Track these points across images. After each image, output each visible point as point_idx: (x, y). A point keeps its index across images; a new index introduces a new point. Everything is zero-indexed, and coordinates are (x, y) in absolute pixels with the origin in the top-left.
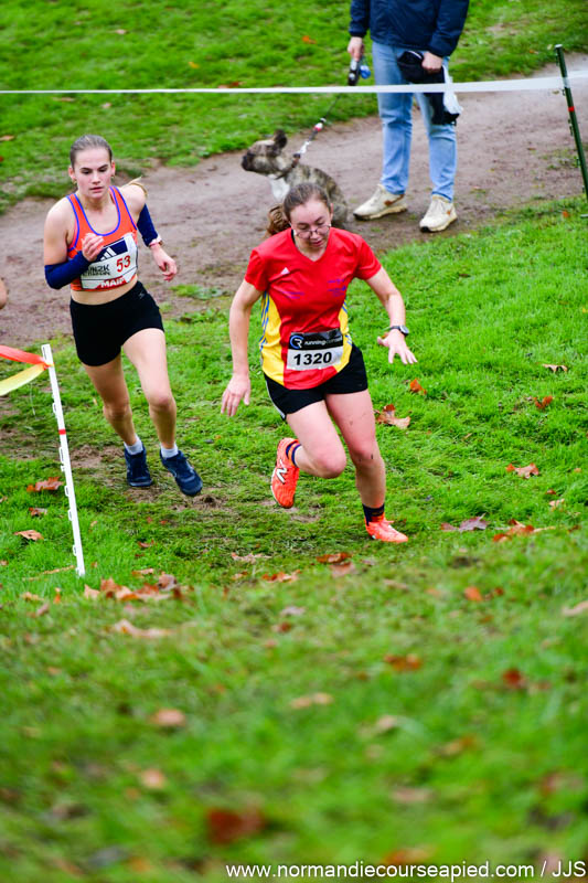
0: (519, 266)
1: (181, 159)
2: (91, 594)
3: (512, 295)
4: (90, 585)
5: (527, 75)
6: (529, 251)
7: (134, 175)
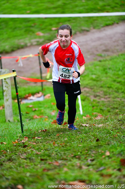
2: (84, 118)
4: (84, 116)
7: (88, 31)
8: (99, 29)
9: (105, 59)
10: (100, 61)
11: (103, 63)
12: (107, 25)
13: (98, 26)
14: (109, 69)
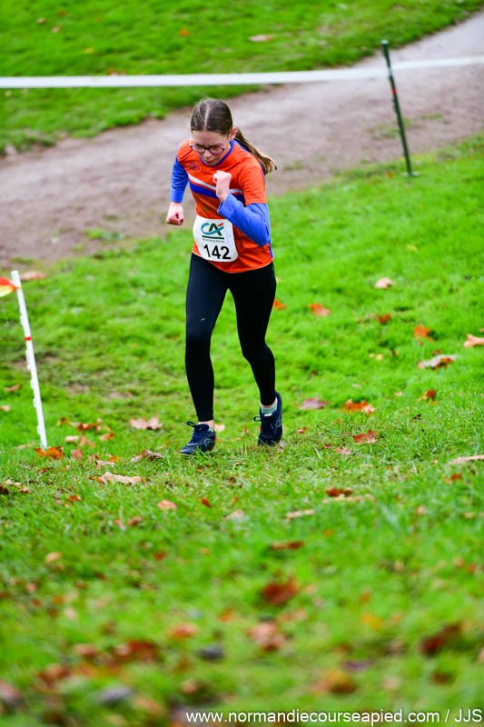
0: (356, 214)
1: (84, 132)
3: (353, 236)
5: (349, 66)
6: (363, 202)
7: (48, 145)
8: (90, 137)
9: (117, 251)
10: (99, 257)
11: (109, 264)
12: (121, 125)
13: (87, 127)
14: (135, 284)
